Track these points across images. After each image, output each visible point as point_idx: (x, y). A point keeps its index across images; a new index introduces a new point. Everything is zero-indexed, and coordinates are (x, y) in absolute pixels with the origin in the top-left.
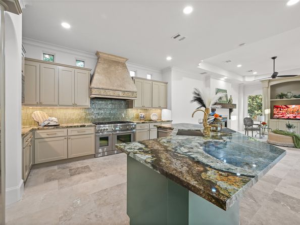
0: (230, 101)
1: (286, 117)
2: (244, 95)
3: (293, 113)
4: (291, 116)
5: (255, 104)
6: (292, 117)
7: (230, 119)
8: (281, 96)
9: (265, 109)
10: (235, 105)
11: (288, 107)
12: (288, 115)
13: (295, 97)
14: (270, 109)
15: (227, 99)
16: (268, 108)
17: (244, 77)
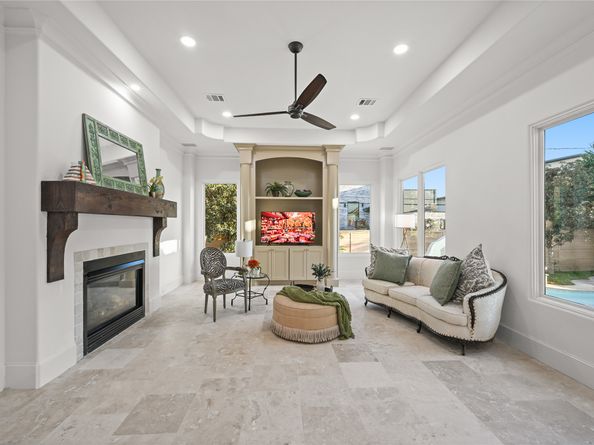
0: (153, 188)
1: (283, 240)
2: (196, 179)
3: (294, 231)
4: (290, 236)
5: (217, 208)
6: (292, 240)
7: (156, 253)
8: (276, 190)
9: (246, 220)
10: (173, 205)
11: (286, 218)
12: (287, 236)
13: (298, 194)
14: (255, 221)
15: (143, 179)
16: (252, 219)
17: (197, 120)
